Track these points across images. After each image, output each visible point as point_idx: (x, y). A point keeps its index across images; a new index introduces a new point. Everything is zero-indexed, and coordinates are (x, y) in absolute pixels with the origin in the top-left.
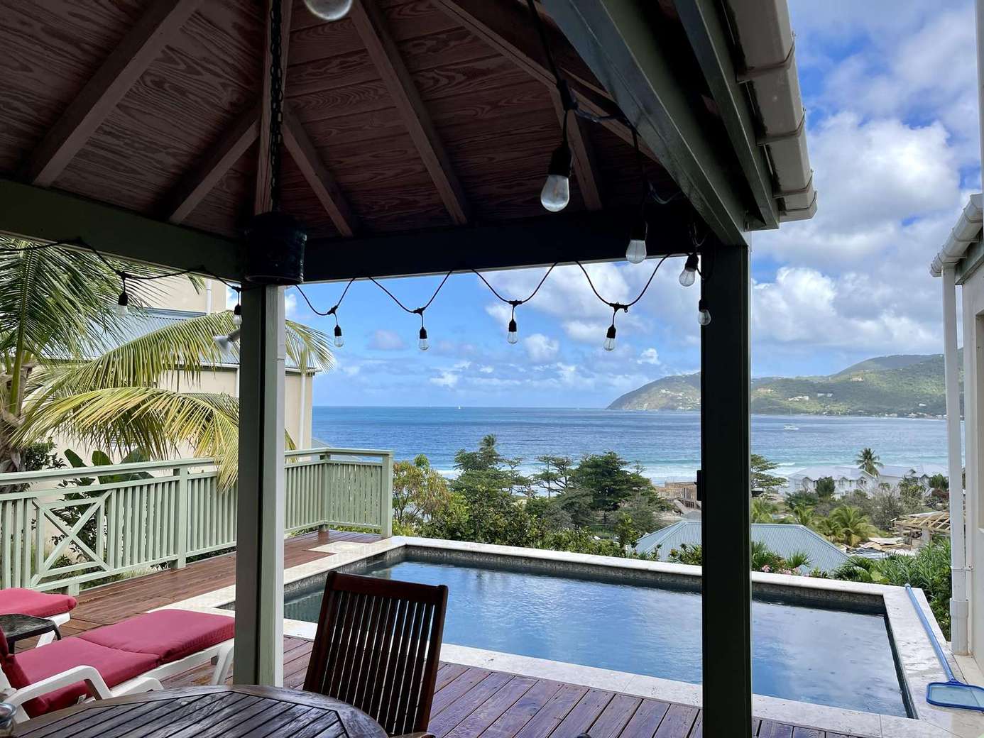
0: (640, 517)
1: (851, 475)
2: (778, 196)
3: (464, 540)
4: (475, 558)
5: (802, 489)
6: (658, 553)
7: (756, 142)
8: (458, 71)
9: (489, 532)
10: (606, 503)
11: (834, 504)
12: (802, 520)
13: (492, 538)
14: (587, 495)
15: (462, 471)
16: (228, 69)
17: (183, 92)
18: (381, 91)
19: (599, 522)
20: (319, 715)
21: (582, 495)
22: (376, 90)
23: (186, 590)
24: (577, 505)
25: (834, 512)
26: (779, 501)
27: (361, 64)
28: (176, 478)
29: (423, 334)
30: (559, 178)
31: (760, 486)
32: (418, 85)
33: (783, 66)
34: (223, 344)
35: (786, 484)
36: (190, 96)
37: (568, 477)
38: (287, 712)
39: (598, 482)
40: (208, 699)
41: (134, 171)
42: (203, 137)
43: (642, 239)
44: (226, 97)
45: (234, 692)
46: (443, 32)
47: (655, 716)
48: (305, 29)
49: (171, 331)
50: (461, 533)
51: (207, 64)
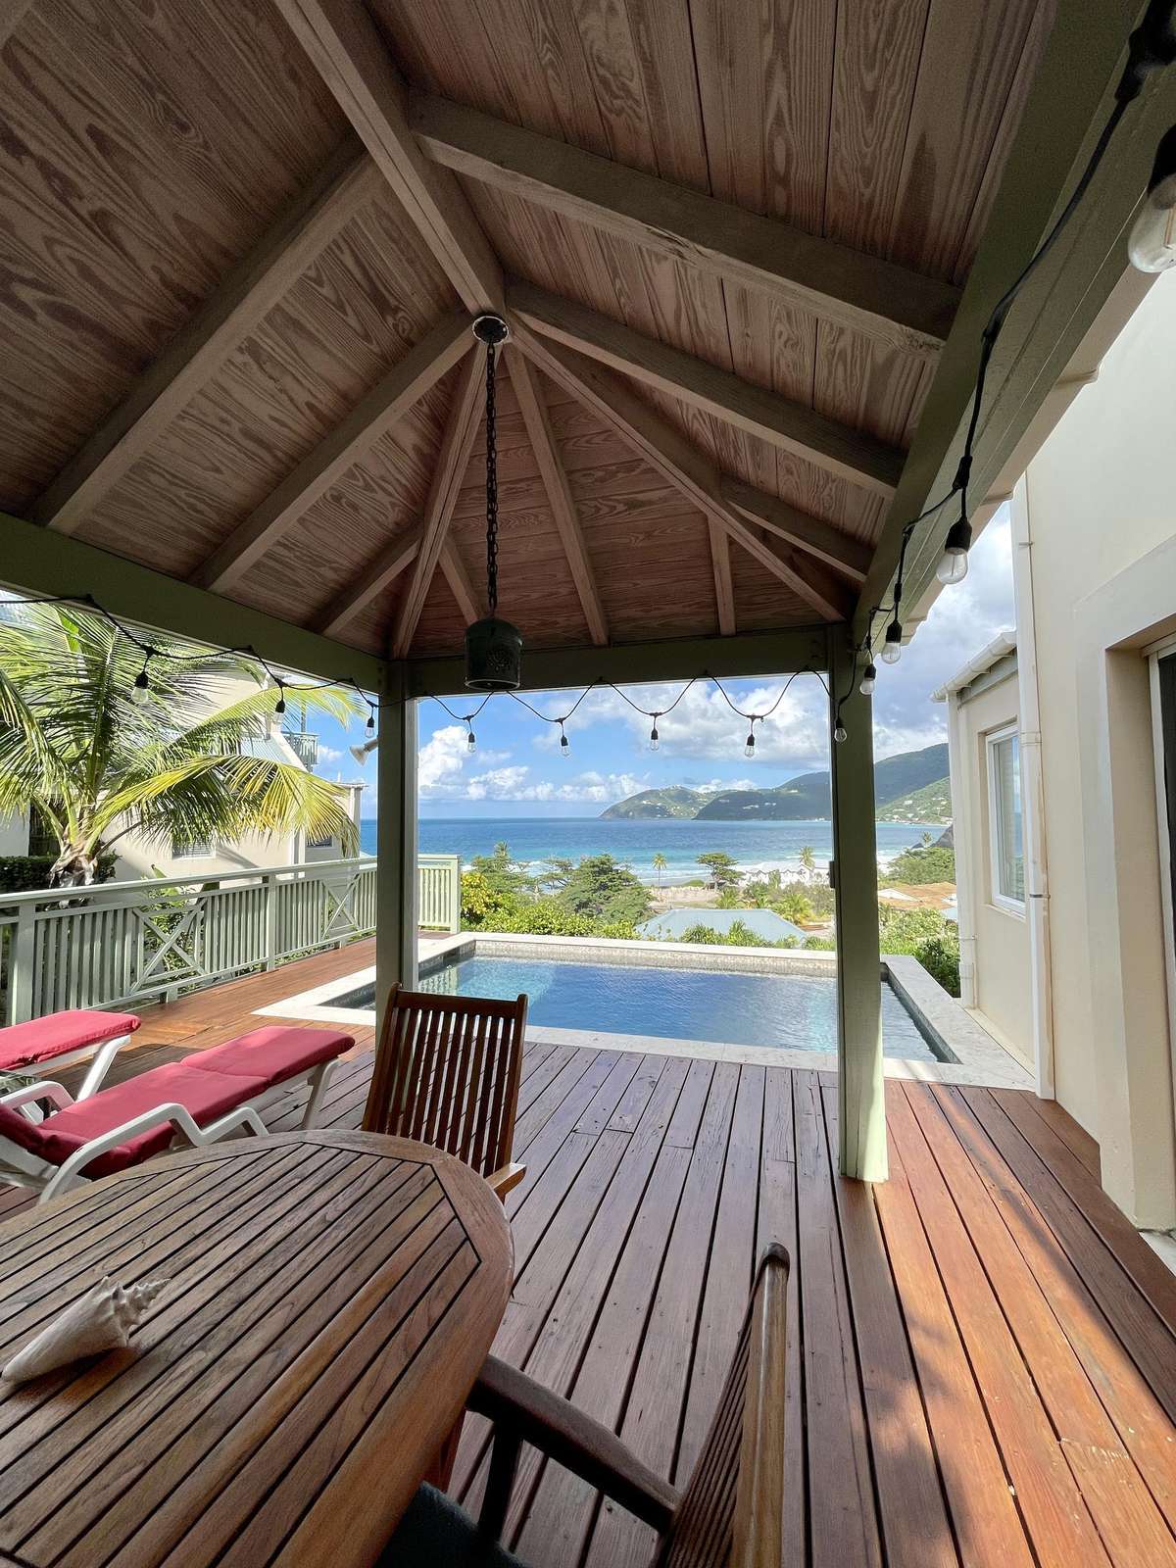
8: (618, 501)
11: (782, 891)
16: (400, 489)
17: (355, 508)
22: (537, 516)
31: (724, 879)
32: (582, 513)
35: (745, 877)
36: (364, 514)
37: (570, 877)
41: (297, 584)
44: (392, 516)
46: (614, 464)
51: (383, 484)
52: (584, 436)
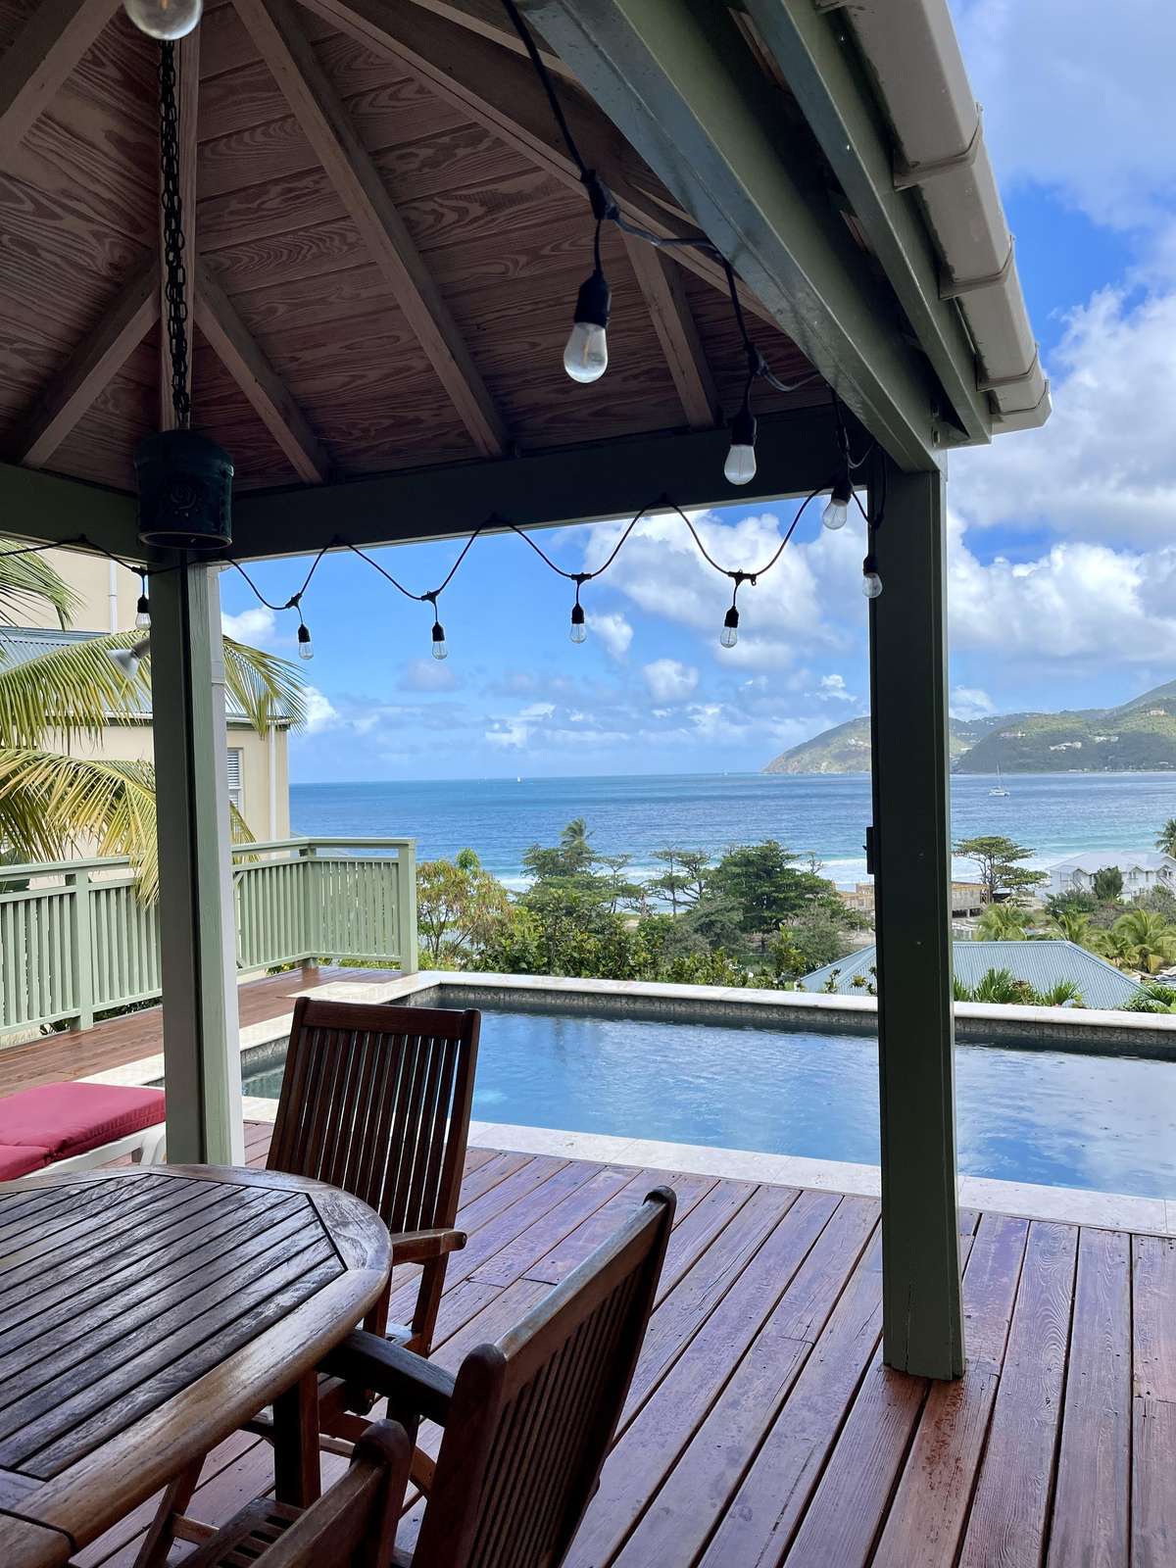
0: (817, 940)
1: (1148, 863)
2: (985, 388)
3: (533, 973)
4: (549, 1000)
5: (1072, 887)
6: (836, 982)
7: (939, 293)
9: (572, 960)
10: (764, 920)
11: (1122, 909)
12: (1071, 936)
13: (576, 968)
14: (733, 909)
15: (536, 879)
16: (103, 208)
17: (31, 248)
18: (351, 237)
19: (753, 950)
20: (280, 1200)
21: (725, 909)
22: (343, 237)
23: (94, 1061)
24: (719, 925)
25: (1120, 921)
26: (1035, 908)
27: (317, 191)
28: (71, 889)
29: (438, 634)
30: (591, 327)
31: (1006, 885)
32: (410, 225)
33: (965, 159)
34: (124, 661)
35: (1047, 882)
36: (44, 254)
37: (703, 882)
38: (232, 1197)
39: (751, 888)
40: (111, 1186)
42: (72, 324)
43: (749, 443)
44: (102, 255)
45: (151, 1175)
46: (444, 134)
47: (818, 1212)
48: (223, 137)
49: (54, 662)
50: (528, 963)
51: (65, 201)
52: (385, 87)
